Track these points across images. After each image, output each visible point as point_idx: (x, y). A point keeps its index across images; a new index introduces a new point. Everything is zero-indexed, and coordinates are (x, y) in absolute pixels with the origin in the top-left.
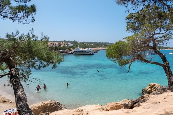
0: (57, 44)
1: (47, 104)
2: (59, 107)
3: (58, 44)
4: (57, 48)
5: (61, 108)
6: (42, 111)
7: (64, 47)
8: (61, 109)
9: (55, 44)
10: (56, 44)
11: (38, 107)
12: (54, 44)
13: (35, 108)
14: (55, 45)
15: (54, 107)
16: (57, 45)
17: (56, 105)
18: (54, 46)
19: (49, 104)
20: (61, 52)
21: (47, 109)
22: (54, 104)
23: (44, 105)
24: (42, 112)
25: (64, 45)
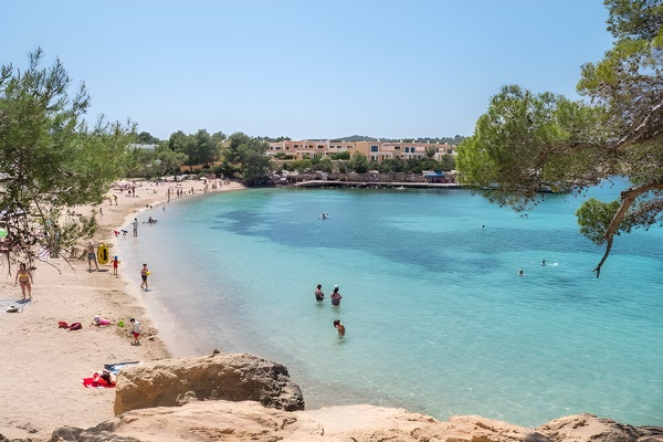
0: (420, 149)
1: (220, 367)
2: (268, 389)
3: (423, 149)
4: (418, 165)
5: (275, 392)
6: (191, 388)
7: (445, 159)
8: (272, 395)
9: (413, 150)
10: (417, 149)
11: (178, 372)
12: (407, 150)
13: (167, 372)
14: (412, 154)
15: (244, 386)
16: (417, 154)
17: (255, 378)
18: (408, 156)
19: (227, 367)
20: (432, 179)
21: (215, 387)
22: (246, 372)
23: (204, 367)
24: (191, 395)
25: (450, 152)
